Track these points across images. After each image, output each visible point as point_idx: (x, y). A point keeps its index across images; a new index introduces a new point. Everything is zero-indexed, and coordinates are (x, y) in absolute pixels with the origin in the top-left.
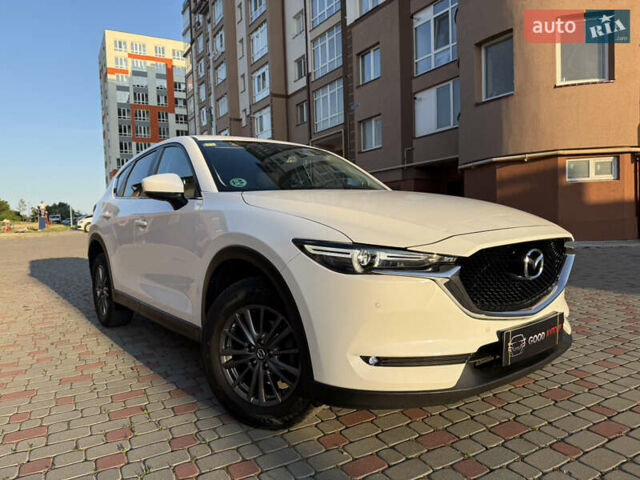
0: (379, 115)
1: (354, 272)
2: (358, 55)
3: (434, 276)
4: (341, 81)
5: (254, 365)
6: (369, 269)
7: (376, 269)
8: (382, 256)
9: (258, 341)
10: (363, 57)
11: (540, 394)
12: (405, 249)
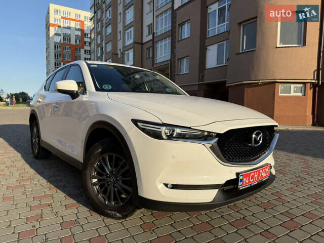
0: (188, 56)
1: (162, 139)
2: (179, 25)
3: (204, 142)
4: (170, 38)
5: (109, 185)
6: (170, 137)
7: (174, 137)
8: (178, 131)
9: (111, 172)
10: (181, 26)
11: (258, 205)
12: (190, 128)
